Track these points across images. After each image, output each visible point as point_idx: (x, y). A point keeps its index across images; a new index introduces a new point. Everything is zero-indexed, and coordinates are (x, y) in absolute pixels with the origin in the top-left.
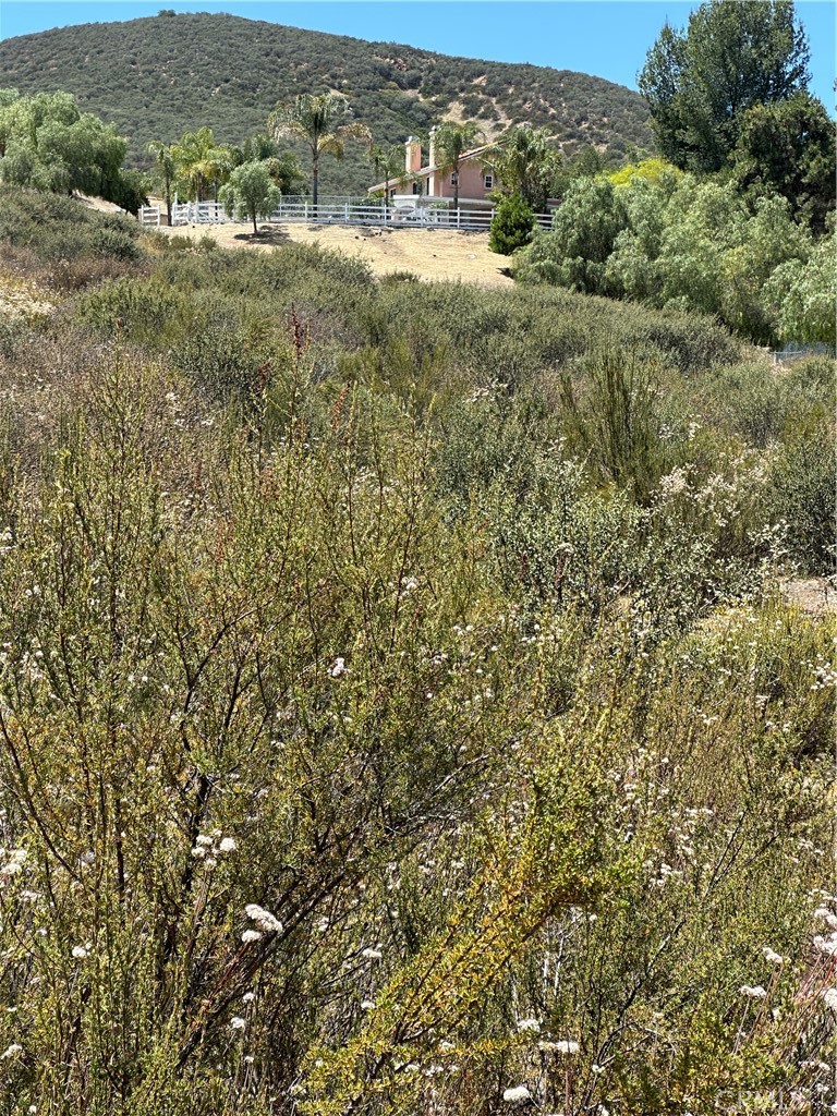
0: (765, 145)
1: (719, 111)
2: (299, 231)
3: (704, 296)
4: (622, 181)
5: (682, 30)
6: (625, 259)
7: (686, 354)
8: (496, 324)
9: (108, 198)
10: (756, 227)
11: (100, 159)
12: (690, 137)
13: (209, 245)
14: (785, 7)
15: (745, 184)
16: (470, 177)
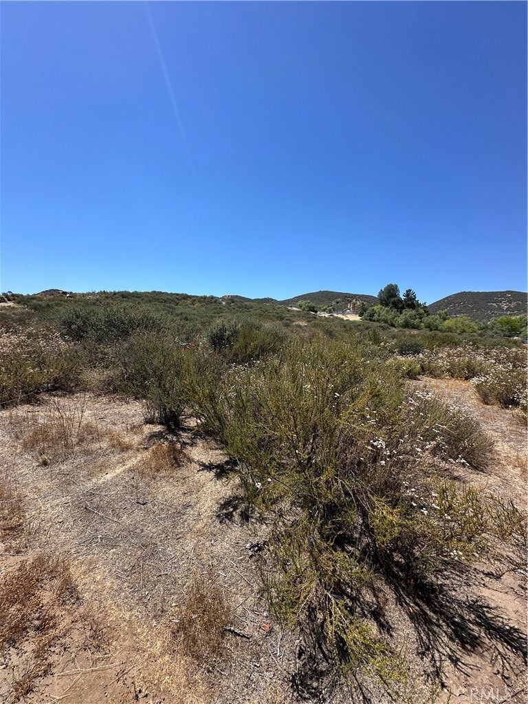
0: (394, 303)
1: (388, 299)
2: (335, 315)
3: (386, 321)
4: (375, 308)
5: (383, 289)
6: (376, 317)
7: (384, 329)
8: (360, 325)
9: (313, 312)
10: (393, 313)
11: (312, 307)
12: (384, 302)
13: (325, 317)
14: (397, 286)
15: (391, 308)
16: (356, 308)
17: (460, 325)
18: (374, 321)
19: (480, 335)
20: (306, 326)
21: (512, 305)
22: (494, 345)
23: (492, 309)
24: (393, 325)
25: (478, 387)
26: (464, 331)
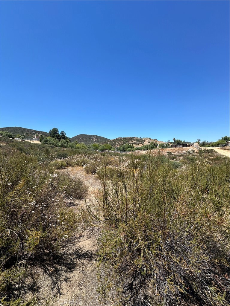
0: (56, 136)
1: (54, 134)
2: (26, 140)
3: (53, 144)
4: (48, 138)
5: (51, 130)
6: (48, 142)
7: (52, 147)
8: (40, 146)
9: (11, 138)
10: (56, 141)
11: (10, 135)
12: (52, 136)
13: (19, 141)
14: (57, 129)
15: (55, 138)
16: (38, 137)
17: (81, 146)
18: (48, 144)
19: (88, 150)
20: (5, 146)
21: (96, 140)
22: (91, 153)
23: (91, 141)
24: (57, 146)
25: (85, 169)
26: (83, 148)
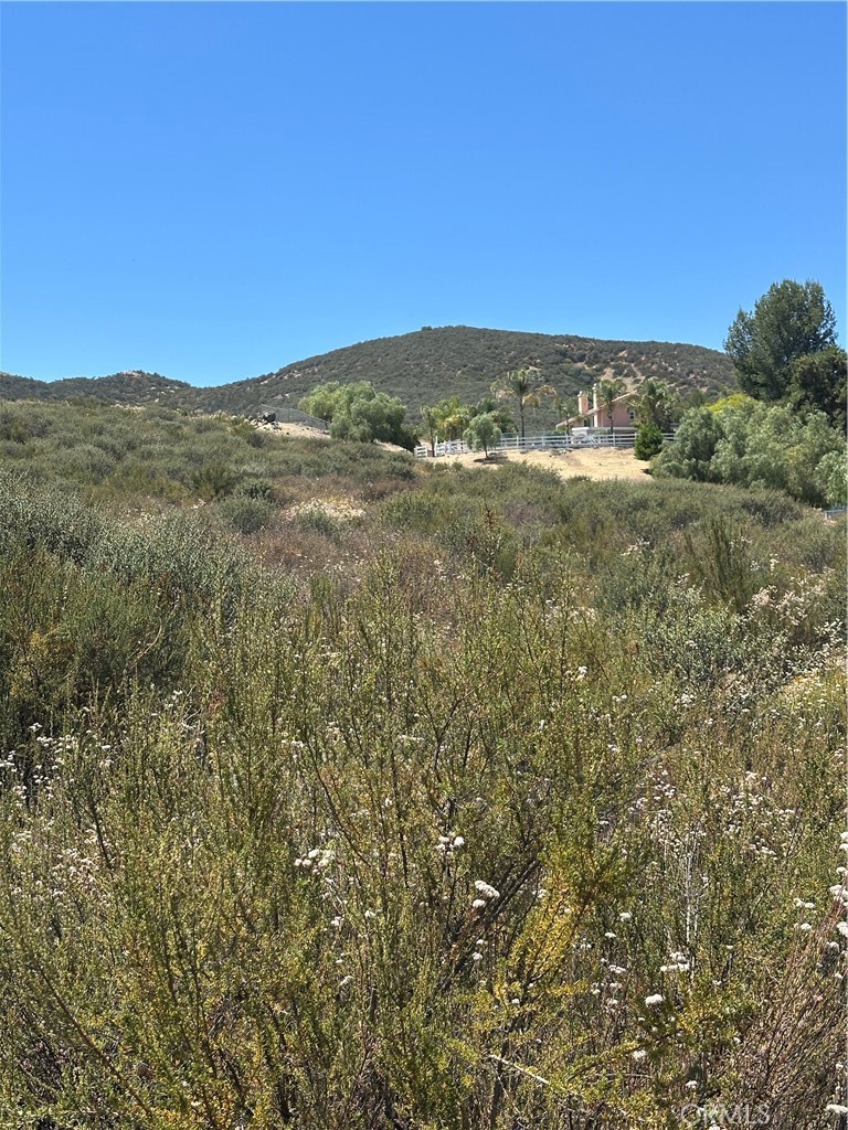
0: (810, 380)
1: (778, 361)
2: (514, 455)
3: (776, 478)
4: (717, 409)
5: (751, 312)
6: (724, 456)
7: (767, 516)
8: (642, 505)
9: (395, 442)
10: (807, 433)
11: (389, 419)
12: (760, 379)
13: (458, 466)
14: (817, 293)
15: (798, 405)
16: (620, 414)
18: (718, 479)
20: (358, 523)
